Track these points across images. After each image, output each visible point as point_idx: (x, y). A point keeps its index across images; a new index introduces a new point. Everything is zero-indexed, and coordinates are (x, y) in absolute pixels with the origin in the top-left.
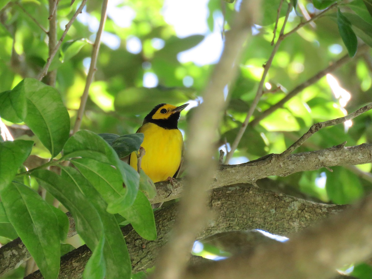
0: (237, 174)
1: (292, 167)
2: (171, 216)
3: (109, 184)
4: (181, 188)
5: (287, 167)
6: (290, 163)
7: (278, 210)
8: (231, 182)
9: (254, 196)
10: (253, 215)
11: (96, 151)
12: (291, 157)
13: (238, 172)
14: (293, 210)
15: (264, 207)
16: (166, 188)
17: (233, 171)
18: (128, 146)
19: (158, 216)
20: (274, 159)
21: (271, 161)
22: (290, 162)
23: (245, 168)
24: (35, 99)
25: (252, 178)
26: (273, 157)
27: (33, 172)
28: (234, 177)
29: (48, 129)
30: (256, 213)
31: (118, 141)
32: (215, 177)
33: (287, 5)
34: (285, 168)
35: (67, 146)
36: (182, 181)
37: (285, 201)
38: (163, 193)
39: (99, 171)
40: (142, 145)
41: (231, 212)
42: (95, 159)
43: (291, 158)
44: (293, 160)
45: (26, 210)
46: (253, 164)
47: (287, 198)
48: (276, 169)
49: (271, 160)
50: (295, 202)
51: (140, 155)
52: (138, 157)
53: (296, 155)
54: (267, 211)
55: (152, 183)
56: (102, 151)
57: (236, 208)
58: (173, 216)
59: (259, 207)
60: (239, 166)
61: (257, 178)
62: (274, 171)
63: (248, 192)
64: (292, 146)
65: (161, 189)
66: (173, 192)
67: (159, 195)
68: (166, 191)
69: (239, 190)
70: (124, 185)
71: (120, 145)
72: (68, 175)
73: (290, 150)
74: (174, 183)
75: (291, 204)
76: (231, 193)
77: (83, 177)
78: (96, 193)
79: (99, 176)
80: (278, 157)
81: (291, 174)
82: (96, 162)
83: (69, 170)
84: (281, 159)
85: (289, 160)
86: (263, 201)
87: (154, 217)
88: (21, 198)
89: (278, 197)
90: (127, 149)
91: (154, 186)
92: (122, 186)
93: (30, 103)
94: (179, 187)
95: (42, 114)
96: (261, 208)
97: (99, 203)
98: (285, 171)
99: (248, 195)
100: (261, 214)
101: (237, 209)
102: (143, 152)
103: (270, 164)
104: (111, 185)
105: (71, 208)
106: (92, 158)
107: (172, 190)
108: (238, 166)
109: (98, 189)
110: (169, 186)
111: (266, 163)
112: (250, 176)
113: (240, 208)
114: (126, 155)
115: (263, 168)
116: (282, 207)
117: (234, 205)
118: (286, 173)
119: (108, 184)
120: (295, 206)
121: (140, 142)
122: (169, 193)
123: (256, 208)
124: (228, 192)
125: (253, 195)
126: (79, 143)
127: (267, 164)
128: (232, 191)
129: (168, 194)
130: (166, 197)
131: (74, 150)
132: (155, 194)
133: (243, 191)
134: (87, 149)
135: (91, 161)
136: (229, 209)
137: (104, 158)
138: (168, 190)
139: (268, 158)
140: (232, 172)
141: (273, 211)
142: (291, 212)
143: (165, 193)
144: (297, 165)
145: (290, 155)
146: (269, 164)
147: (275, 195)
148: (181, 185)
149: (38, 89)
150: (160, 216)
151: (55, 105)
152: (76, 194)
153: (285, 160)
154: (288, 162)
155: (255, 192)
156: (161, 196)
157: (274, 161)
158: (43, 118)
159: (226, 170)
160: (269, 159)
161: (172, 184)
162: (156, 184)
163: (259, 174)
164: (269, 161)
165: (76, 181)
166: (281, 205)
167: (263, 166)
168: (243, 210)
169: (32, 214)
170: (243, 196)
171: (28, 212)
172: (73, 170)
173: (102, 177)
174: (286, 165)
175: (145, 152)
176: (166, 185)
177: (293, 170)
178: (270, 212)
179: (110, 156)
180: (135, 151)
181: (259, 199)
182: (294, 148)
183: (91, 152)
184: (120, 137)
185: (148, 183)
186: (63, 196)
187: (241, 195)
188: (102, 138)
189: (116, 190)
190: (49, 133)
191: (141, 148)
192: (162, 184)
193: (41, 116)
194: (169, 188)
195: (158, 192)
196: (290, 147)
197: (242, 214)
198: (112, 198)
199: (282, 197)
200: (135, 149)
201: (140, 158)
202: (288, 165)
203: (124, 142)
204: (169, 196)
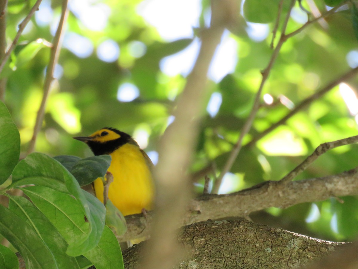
0: (226, 206)
1: (293, 196)
3: (68, 217)
5: (287, 197)
6: (291, 192)
7: (274, 248)
9: (246, 232)
10: (243, 255)
11: (52, 178)
12: (292, 184)
13: (226, 203)
14: (293, 249)
15: (258, 245)
16: (139, 222)
17: (222, 202)
18: (91, 171)
19: (128, 257)
20: (271, 187)
22: (291, 190)
23: (235, 198)
25: (245, 211)
26: (270, 184)
30: (247, 253)
31: (80, 165)
32: (198, 209)
34: (284, 199)
35: (17, 171)
37: (283, 238)
38: (135, 228)
39: (55, 202)
40: (109, 170)
41: (217, 251)
42: (51, 187)
43: (292, 186)
44: (294, 188)
46: (245, 193)
47: (286, 234)
48: (274, 199)
49: (268, 188)
50: (295, 239)
51: (107, 182)
52: (104, 184)
54: (261, 250)
55: (121, 217)
56: (60, 179)
57: (224, 247)
59: (251, 245)
61: (251, 210)
62: (271, 202)
63: (238, 227)
64: (294, 171)
65: (133, 224)
66: (147, 227)
67: (131, 231)
68: (139, 226)
69: (227, 224)
70: (86, 219)
71: (82, 170)
72: (18, 206)
73: (292, 176)
74: (148, 216)
75: (291, 242)
76: (217, 228)
77: (37, 209)
78: (52, 228)
79: (55, 207)
80: (276, 185)
82: (53, 190)
84: (279, 187)
85: (290, 188)
86: (257, 238)
87: (122, 258)
90: (90, 175)
91: (124, 220)
92: (84, 220)
96: (253, 246)
97: (56, 240)
98: (285, 202)
99: (237, 230)
102: (111, 178)
103: (267, 193)
105: (21, 248)
106: (47, 186)
107: (146, 225)
109: (53, 222)
110: (142, 220)
111: (262, 191)
112: (242, 208)
113: (228, 247)
114: (88, 182)
115: (257, 198)
116: (279, 246)
117: (221, 242)
119: (66, 217)
120: (296, 244)
121: (106, 166)
122: (142, 228)
123: (248, 247)
124: (214, 227)
125: (244, 230)
127: (263, 193)
128: (219, 226)
129: (141, 230)
130: (139, 234)
131: (25, 177)
132: (125, 230)
133: (232, 226)
134: (41, 175)
135: (45, 190)
136: (215, 248)
137: (62, 187)
138: (141, 224)
140: (220, 203)
141: (268, 250)
142: (291, 252)
143: (138, 229)
144: (299, 194)
145: (291, 182)
147: (271, 231)
150: (130, 256)
152: (27, 231)
153: (285, 189)
154: (289, 191)
155: (246, 227)
156: (133, 232)
157: (271, 190)
159: (212, 200)
160: (265, 187)
161: (146, 218)
163: (253, 206)
164: (265, 189)
166: (278, 243)
167: (258, 195)
168: (232, 248)
170: (232, 232)
172: (25, 200)
173: (59, 209)
174: (286, 195)
175: (113, 178)
176: (139, 219)
177: (294, 200)
178: (264, 251)
179: (70, 185)
181: (251, 235)
182: (296, 174)
183: (46, 179)
184: (82, 160)
185: (117, 216)
186: (11, 233)
187: (229, 230)
189: (76, 225)
191: (109, 174)
192: (133, 217)
194: (142, 222)
195: (129, 228)
196: (291, 173)
197: (230, 253)
198: (71, 234)
199: (280, 233)
200: (101, 175)
201: (106, 186)
202: (289, 195)
203: (86, 166)
204: (142, 233)
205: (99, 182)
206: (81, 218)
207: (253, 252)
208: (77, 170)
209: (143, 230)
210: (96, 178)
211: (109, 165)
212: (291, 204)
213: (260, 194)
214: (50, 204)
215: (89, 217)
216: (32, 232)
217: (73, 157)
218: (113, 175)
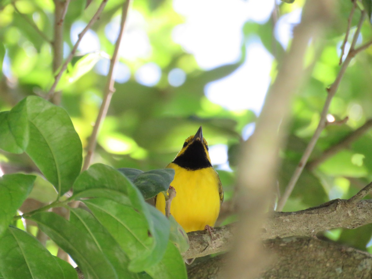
0: (293, 224)
1: (363, 216)
2: (209, 274)
3: (131, 231)
4: (220, 240)
5: (357, 217)
6: (360, 211)
7: (345, 269)
8: (284, 234)
9: (316, 250)
10: (313, 276)
11: (113, 189)
12: (362, 203)
13: (293, 221)
14: (365, 270)
15: (328, 265)
16: (202, 239)
17: (288, 220)
18: (154, 184)
19: (192, 274)
20: (340, 206)
21: (336, 208)
22: (361, 209)
23: (302, 217)
24: (39, 121)
25: (312, 230)
26: (338, 203)
27: (34, 214)
28: (288, 228)
29: (54, 160)
30: (317, 273)
31: (143, 179)
32: (264, 227)
33: (360, 13)
34: (353, 218)
35: (79, 183)
36: (222, 231)
37: (354, 258)
38: (198, 246)
39: (117, 215)
40: (172, 184)
41: (286, 271)
42: (113, 200)
43: (361, 205)
44: (364, 208)
45: (24, 262)
46: (313, 211)
47: (357, 254)
48: (343, 219)
49: (336, 206)
50: (367, 260)
51: (170, 196)
52: (166, 199)
53: (367, 202)
54: (331, 270)
55: (184, 233)
56: (123, 191)
57: (292, 265)
58: (211, 274)
59: (321, 265)
60: (295, 213)
61: (318, 229)
62: (339, 222)
63: (308, 245)
64: (364, 189)
65: (195, 241)
66: (210, 244)
67: (193, 248)
68: (201, 244)
69: (296, 242)
70: (149, 234)
71: (144, 183)
72: (78, 219)
73: (361, 194)
74: (212, 233)
75: (363, 263)
76: (286, 246)
77: (98, 222)
78: (113, 242)
79: (117, 221)
80: (345, 204)
81: (361, 225)
82: (116, 203)
83: (79, 213)
84: (349, 206)
85: (359, 207)
86: (327, 258)
87: (186, 275)
88: (18, 246)
89: (346, 253)
90: (153, 189)
91: (187, 236)
92: (146, 234)
93: (33, 127)
94: (218, 239)
95: (47, 141)
96: (323, 266)
97: (117, 255)
98: (354, 222)
99: (307, 249)
100: (324, 273)
101: (293, 267)
102: (173, 193)
103: (335, 212)
104: (133, 232)
105: (81, 262)
106: (110, 199)
107: (209, 242)
108: (293, 213)
109: (115, 236)
110: (206, 237)
111: (330, 210)
112: (309, 227)
113: (297, 266)
114: (151, 196)
115: (325, 217)
116: (350, 266)
117: (289, 262)
118: (355, 224)
119: (128, 231)
120: (368, 264)
121: (169, 180)
122: (205, 246)
123: (317, 267)
124: (282, 245)
125: (314, 249)
126: (94, 180)
127: (331, 212)
128: (287, 244)
129: (204, 248)
130: (202, 251)
131: (87, 188)
132: (187, 247)
133: (301, 244)
134: (103, 187)
135: (108, 202)
136: (283, 267)
137: (125, 199)
138: (204, 242)
139: (333, 204)
140: (286, 221)
141: (339, 270)
142: (362, 273)
143: (201, 246)
144: (369, 214)
145: (361, 200)
146: (333, 212)
147: (342, 250)
148: (221, 237)
149: (43, 110)
150: (194, 274)
151: (64, 130)
152: (88, 245)
153: (355, 208)
154: (358, 210)
155: (316, 246)
156: (196, 249)
157: (340, 209)
158: (48, 147)
159: (278, 218)
160: (334, 206)
161: (210, 235)
162: (188, 234)
163: (320, 225)
164: (333, 209)
165: (89, 227)
166: (349, 262)
167: (326, 214)
168: (301, 268)
169: (31, 267)
170: (301, 251)
171: (26, 264)
172: (86, 213)
173: (122, 223)
174: (356, 214)
175: (176, 193)
176: (202, 236)
177: (364, 220)
178: (335, 272)
179: (133, 198)
180: (163, 192)
181: (321, 254)
182: (366, 193)
183: (109, 191)
184: (144, 173)
185: (179, 232)
186: (71, 246)
187: (298, 249)
188: (122, 175)
189: (138, 239)
190: (55, 165)
191: (171, 188)
192: (196, 234)
193: (46, 143)
194: (205, 239)
195: (191, 244)
196: (361, 191)
197: (299, 273)
198: (133, 249)
199: (351, 252)
200: (163, 189)
201: (169, 201)
202: (358, 214)
203: (149, 179)
204: (205, 250)
205: (161, 197)
206: (144, 233)
207: (323, 272)
208: (139, 183)
209: (206, 247)
210: (159, 192)
211: (172, 179)
212: (360, 224)
213: (327, 213)
214: (112, 217)
215: (152, 231)
216: (93, 246)
217: (135, 170)
218: (176, 190)
